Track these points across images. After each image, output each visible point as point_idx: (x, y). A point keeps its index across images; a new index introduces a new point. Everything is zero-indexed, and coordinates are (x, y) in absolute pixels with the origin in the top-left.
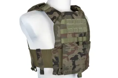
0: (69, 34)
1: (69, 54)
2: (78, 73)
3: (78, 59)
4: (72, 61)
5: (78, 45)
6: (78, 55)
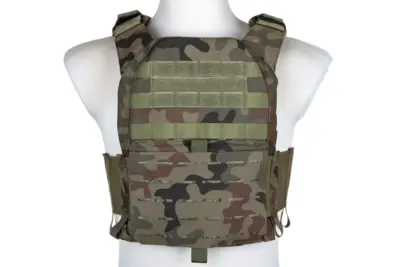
0: (159, 110)
1: (150, 175)
2: (194, 246)
3: (187, 197)
4: (165, 203)
5: (190, 150)
6: (187, 185)
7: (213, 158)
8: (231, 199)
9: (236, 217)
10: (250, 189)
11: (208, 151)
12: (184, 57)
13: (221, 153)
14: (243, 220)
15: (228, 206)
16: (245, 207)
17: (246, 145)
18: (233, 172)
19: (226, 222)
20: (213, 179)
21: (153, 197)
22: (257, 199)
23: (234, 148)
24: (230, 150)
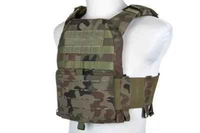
0: (66, 54)
3: (75, 97)
4: (67, 99)
6: (75, 91)
7: (85, 79)
8: (94, 100)
9: (97, 109)
10: (103, 95)
11: (83, 75)
12: (79, 29)
13: (89, 76)
14: (101, 110)
15: (92, 103)
16: (101, 104)
17: (101, 72)
18: (94, 86)
19: (92, 111)
20: (85, 89)
21: (63, 96)
22: (108, 101)
23: (94, 74)
24: (93, 75)
